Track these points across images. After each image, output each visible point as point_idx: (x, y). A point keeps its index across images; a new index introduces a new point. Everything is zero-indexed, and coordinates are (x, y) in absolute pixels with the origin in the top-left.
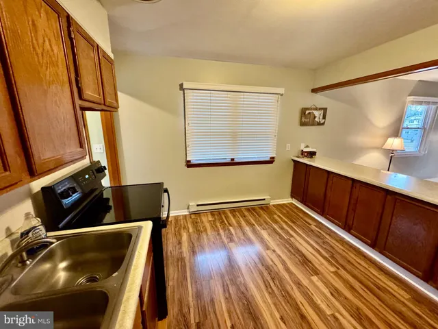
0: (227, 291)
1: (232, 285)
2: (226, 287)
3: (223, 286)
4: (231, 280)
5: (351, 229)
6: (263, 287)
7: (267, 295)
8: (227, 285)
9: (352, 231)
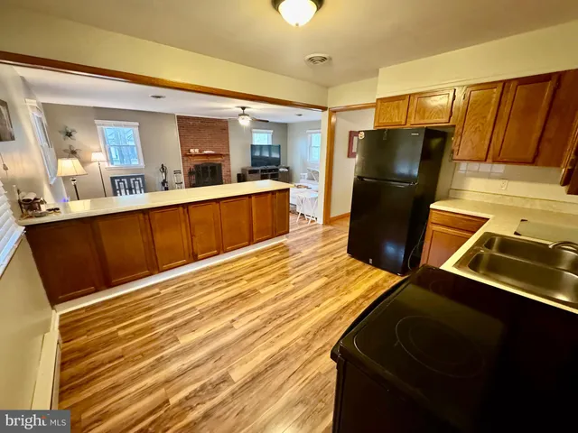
0: (324, 349)
1: (312, 347)
2: (318, 353)
3: (320, 355)
4: (307, 350)
5: (197, 256)
6: (295, 322)
7: (303, 317)
8: (316, 352)
9: (200, 256)
